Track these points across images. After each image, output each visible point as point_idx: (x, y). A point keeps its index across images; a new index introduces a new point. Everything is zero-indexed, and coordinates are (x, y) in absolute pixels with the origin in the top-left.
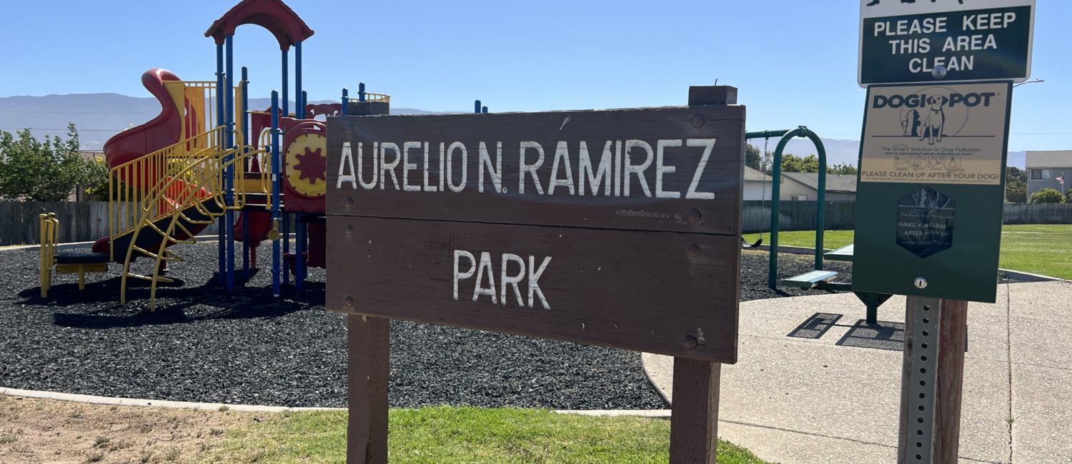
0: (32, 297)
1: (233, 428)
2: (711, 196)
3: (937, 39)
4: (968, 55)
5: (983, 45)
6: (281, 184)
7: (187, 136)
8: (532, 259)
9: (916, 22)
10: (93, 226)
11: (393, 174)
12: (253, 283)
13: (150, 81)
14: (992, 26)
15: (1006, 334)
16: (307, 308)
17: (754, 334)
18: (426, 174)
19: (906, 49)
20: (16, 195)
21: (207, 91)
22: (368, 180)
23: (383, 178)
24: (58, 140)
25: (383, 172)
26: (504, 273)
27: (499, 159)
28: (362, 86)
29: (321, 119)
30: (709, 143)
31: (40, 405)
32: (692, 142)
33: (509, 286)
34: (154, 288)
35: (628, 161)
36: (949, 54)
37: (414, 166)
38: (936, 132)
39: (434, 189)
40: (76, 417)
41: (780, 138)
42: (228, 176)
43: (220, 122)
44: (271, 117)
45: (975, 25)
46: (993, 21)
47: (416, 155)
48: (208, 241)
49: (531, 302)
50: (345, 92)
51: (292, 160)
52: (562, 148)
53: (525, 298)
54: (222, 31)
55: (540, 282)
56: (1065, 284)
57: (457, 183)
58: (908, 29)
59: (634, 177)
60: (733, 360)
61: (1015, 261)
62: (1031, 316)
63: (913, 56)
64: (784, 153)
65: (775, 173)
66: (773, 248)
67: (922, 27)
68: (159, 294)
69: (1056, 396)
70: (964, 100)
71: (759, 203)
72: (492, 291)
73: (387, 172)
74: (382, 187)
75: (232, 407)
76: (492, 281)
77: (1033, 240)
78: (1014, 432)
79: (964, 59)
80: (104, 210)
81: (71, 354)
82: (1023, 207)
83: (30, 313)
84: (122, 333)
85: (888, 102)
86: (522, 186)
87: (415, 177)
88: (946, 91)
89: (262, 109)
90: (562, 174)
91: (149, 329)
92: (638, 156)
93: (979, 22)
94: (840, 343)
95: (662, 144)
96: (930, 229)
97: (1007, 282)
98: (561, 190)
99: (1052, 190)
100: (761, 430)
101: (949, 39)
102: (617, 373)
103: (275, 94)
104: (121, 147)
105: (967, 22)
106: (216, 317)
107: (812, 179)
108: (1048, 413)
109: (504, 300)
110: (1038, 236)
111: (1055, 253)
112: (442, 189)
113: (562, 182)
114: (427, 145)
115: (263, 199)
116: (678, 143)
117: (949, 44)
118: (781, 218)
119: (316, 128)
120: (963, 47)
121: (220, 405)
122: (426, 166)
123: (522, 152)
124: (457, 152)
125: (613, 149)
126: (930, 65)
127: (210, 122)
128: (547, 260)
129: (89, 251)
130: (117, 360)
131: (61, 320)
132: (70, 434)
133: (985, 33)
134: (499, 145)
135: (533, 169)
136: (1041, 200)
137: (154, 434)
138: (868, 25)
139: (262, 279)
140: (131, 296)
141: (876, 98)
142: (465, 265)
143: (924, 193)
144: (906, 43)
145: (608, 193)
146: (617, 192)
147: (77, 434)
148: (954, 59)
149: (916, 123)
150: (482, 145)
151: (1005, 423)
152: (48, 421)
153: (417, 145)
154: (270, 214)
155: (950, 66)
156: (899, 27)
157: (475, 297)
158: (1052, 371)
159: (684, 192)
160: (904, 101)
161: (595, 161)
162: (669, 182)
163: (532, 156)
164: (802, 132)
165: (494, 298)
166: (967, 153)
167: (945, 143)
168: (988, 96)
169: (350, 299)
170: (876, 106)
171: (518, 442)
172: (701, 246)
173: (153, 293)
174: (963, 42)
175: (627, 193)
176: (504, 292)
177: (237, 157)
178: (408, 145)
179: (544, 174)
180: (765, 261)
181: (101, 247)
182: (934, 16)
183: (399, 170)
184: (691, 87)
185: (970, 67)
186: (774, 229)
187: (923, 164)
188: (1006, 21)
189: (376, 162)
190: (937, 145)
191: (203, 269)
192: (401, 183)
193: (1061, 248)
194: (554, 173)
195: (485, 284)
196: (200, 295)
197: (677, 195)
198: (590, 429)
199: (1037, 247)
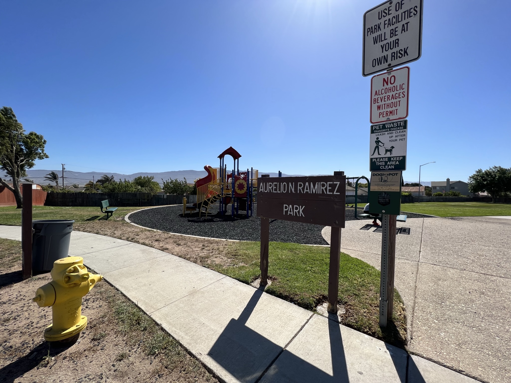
0: (181, 216)
1: (229, 244)
2: (339, 193)
3: (386, 162)
4: (393, 165)
5: (396, 163)
6: (234, 191)
7: (213, 180)
8: (301, 206)
9: (381, 159)
10: (190, 201)
11: (271, 189)
12: (227, 214)
13: (205, 168)
14: (398, 160)
15: (422, 231)
16: (240, 220)
17: (350, 229)
18: (278, 189)
19: (380, 164)
20: (174, 193)
21: (217, 170)
22: (266, 190)
23: (269, 190)
24: (182, 181)
25: (269, 189)
26: (294, 209)
27: (294, 186)
28: (252, 168)
29: (242, 176)
30: (338, 183)
31: (190, 238)
32: (334, 183)
33: (296, 212)
34: (207, 215)
35: (321, 186)
36: (389, 165)
37: (275, 187)
38: (386, 181)
39: (280, 192)
40: (197, 240)
41: (357, 179)
42: (222, 189)
43: (220, 177)
44: (232, 175)
45: (394, 159)
46: (398, 159)
47: (276, 185)
48: (217, 204)
49: (300, 215)
50: (248, 169)
51: (236, 185)
52: (307, 184)
53: (299, 215)
54: (221, 156)
55: (302, 211)
56: (442, 218)
57: (284, 191)
58: (380, 160)
59: (322, 190)
60: (344, 227)
61: (427, 212)
62: (429, 226)
63: (381, 165)
64: (359, 182)
65: (356, 188)
66: (356, 208)
67: (383, 160)
68: (208, 216)
69: (434, 246)
70: (392, 174)
71: (352, 196)
72: (292, 213)
73: (270, 189)
74: (269, 192)
75: (228, 240)
76: (292, 211)
77: (434, 207)
78: (420, 254)
79: (392, 166)
80: (192, 197)
81: (192, 228)
82: (431, 197)
83: (182, 219)
84: (201, 224)
85: (376, 175)
86: (298, 192)
87: (276, 190)
88: (388, 173)
89: (229, 174)
90: (307, 189)
91: (206, 224)
92: (323, 185)
93: (395, 159)
94: (374, 231)
95: (328, 183)
96: (385, 200)
97: (424, 218)
98: (307, 192)
99: (440, 193)
100: (352, 251)
101: (389, 162)
102: (315, 237)
103: (233, 170)
104: (200, 183)
105: (392, 159)
106: (221, 221)
107: (366, 189)
108: (431, 250)
109: (294, 215)
110: (435, 205)
111: (440, 210)
112: (281, 192)
113: (307, 191)
114: (278, 183)
115: (230, 194)
116: (332, 183)
117: (388, 163)
118: (358, 200)
119: (241, 178)
120: (391, 164)
121: (226, 239)
122: (278, 187)
123: (299, 184)
124: (285, 185)
125: (318, 184)
126: (385, 167)
127: (218, 177)
128: (304, 207)
129: (192, 206)
130: (202, 230)
131: (189, 221)
132: (197, 244)
133: (396, 161)
134: (294, 183)
135: (301, 188)
136: (436, 195)
137: (213, 244)
138: (371, 159)
139: (229, 213)
140: (202, 216)
141: (373, 174)
142: (286, 208)
143: (384, 193)
144: (380, 163)
145: (317, 193)
146: (319, 193)
147: (198, 244)
148: (390, 166)
149: (382, 179)
150: (290, 183)
151: (418, 252)
152: (192, 241)
153: (276, 183)
154: (231, 198)
155: (389, 168)
156: (378, 160)
157: (288, 214)
158: (434, 240)
159: (333, 193)
160: (379, 175)
161: (314, 186)
162: (330, 191)
163: (300, 185)
164: (363, 177)
165: (292, 215)
166: (393, 185)
167: (388, 183)
168: (397, 174)
169: (262, 214)
170: (373, 176)
171: (293, 250)
172: (337, 204)
173: (206, 216)
174: (391, 163)
175: (321, 193)
176: (294, 213)
177: (224, 185)
178: (274, 183)
179: (303, 189)
180: (354, 211)
181: (195, 205)
182: (385, 158)
183: (272, 188)
184: (334, 172)
185: (393, 168)
186: (356, 203)
187: (383, 187)
188: (400, 159)
189: (267, 187)
190: (386, 184)
191: (215, 211)
192: (273, 191)
193: (442, 209)
194: (305, 189)
195: (290, 212)
196: (216, 216)
197: (332, 193)
198: (309, 248)
199: (434, 208)
